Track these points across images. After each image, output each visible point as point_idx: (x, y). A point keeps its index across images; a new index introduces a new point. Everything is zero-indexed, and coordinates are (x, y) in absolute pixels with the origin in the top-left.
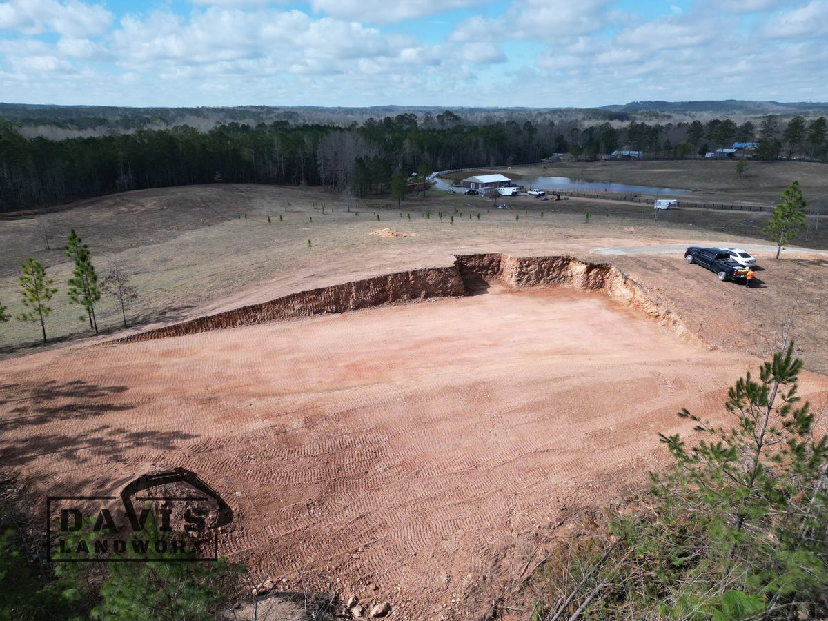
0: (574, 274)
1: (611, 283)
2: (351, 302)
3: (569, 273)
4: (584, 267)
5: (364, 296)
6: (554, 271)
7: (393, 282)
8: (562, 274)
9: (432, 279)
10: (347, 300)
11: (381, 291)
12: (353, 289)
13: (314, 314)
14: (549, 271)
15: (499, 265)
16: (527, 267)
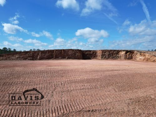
0: (121, 55)
1: (135, 57)
2: (38, 57)
3: (119, 55)
4: (125, 52)
5: (44, 56)
6: (114, 55)
7: (56, 52)
8: (117, 56)
9: (70, 53)
10: (37, 56)
11: (51, 55)
12: (40, 53)
13: (23, 59)
14: (112, 55)
15: (96, 54)
16: (105, 53)
